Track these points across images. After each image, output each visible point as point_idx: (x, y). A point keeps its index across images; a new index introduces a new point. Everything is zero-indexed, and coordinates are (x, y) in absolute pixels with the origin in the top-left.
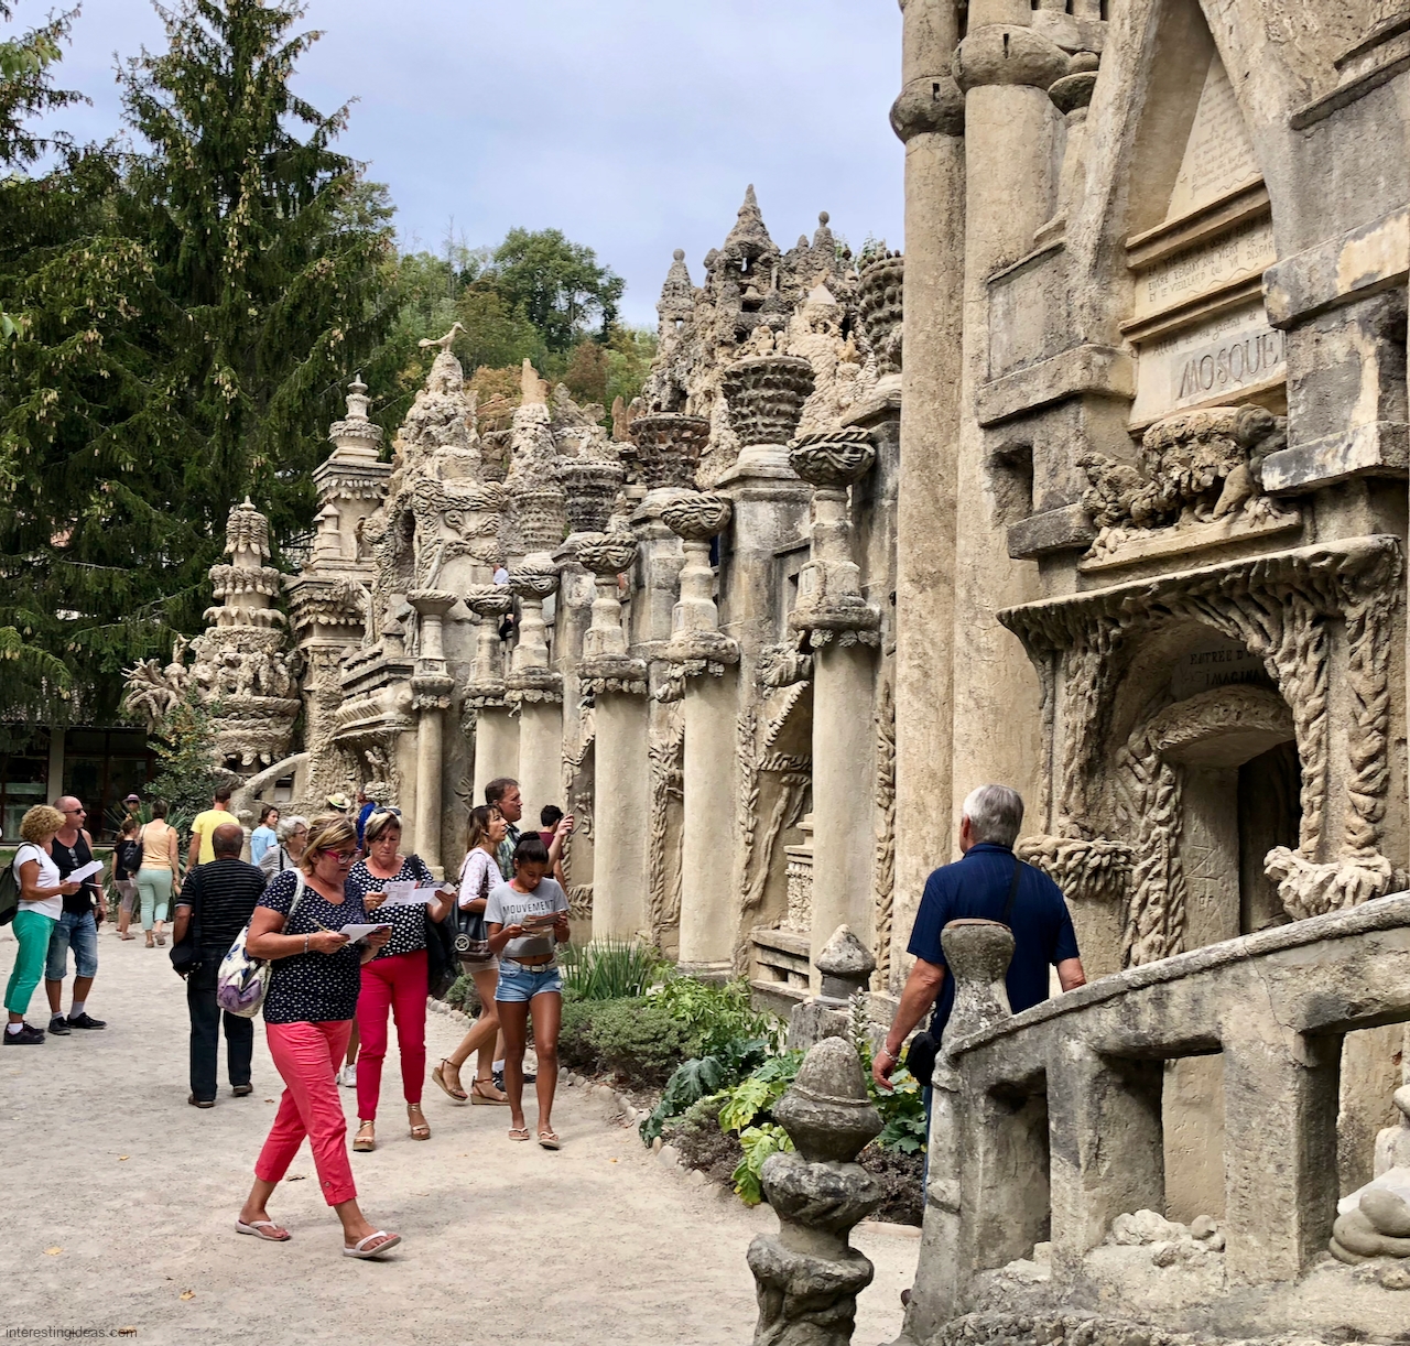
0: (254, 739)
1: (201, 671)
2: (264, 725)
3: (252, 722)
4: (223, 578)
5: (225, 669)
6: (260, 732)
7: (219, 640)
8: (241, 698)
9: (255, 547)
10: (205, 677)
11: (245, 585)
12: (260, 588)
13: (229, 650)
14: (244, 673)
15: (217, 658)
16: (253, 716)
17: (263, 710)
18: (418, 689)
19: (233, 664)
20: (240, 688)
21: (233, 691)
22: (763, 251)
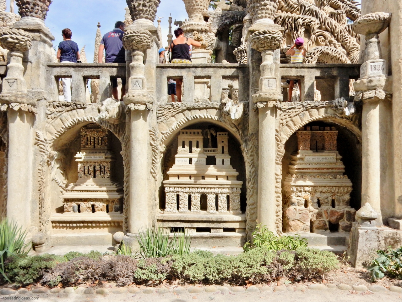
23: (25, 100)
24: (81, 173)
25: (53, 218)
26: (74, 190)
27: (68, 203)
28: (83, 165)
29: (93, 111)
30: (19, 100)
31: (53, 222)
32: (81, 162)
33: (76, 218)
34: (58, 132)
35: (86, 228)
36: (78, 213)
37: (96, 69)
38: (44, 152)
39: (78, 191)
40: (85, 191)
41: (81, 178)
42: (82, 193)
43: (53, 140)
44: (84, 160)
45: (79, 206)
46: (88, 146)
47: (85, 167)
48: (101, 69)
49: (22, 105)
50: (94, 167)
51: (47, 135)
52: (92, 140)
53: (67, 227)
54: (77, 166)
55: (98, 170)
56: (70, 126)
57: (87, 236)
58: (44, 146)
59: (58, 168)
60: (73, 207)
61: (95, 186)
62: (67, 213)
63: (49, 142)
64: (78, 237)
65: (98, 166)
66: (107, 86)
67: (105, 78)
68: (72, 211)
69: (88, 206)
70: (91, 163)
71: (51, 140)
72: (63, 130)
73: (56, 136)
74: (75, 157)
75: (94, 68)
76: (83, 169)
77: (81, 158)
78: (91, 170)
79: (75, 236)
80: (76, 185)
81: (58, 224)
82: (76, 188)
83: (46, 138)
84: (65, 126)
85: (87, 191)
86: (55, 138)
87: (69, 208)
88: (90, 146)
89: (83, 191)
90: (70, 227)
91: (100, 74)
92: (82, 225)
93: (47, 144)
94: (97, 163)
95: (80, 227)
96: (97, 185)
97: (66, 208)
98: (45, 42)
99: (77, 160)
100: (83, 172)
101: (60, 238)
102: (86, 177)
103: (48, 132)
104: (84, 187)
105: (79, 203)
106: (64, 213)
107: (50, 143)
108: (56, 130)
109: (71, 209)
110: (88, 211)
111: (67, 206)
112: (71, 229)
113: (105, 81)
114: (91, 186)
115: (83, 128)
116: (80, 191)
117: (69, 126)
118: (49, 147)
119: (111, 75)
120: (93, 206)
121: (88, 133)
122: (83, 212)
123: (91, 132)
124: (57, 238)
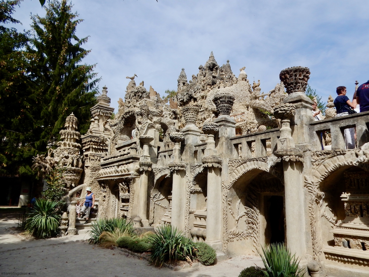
0: (71, 180)
1: (56, 159)
2: (73, 175)
3: (71, 174)
4: (65, 133)
5: (64, 159)
6: (73, 177)
7: (62, 150)
8: (68, 167)
9: (74, 126)
10: (58, 161)
11: (71, 136)
12: (75, 137)
13: (66, 153)
14: (70, 160)
15: (61, 156)
16: (71, 173)
17: (74, 171)
18: (141, 165)
19: (67, 157)
20: (68, 164)
21: (66, 165)
22: (216, 66)
23: (293, 153)
24: (348, 211)
25: (325, 249)
26: (342, 227)
27: (338, 238)
28: (349, 205)
29: (352, 156)
30: (288, 153)
31: (325, 253)
32: (346, 202)
33: (347, 253)
34: (323, 176)
35: (358, 265)
36: (348, 248)
37: (352, 120)
38: (312, 193)
39: (346, 228)
40: (353, 229)
41: (348, 215)
42: (350, 230)
43: (319, 183)
44: (349, 199)
45: (349, 242)
46: (352, 187)
47: (352, 206)
48: (356, 118)
49: (291, 157)
50: (361, 207)
51: (313, 178)
52: (356, 182)
53: (339, 260)
54: (344, 205)
55: (365, 210)
56: (333, 170)
57: (359, 273)
58: (312, 188)
59: (326, 206)
60: (343, 243)
61: (363, 225)
62: (337, 247)
63: (316, 184)
64: (350, 271)
65: (364, 205)
66: (364, 132)
67: (361, 126)
68: (342, 246)
69: (357, 243)
70: (357, 202)
71: (318, 183)
72: (326, 174)
73: (321, 179)
74: (341, 196)
75: (350, 119)
76: (349, 208)
77: (346, 198)
78: (357, 209)
79: (347, 271)
80: (344, 222)
81: (330, 256)
82: (344, 225)
83: (313, 181)
84: (328, 170)
85: (356, 229)
86: (321, 181)
87: (339, 242)
88: (354, 187)
89: (351, 228)
90: (342, 261)
91: (356, 123)
92: (353, 260)
93: (314, 186)
94: (363, 203)
95: (352, 263)
96: (365, 224)
97: (336, 242)
98: (306, 107)
99: (342, 200)
100: (350, 211)
101: (332, 269)
102: (353, 215)
103: (314, 176)
104: (352, 225)
105: (349, 239)
106: (335, 246)
107: (316, 186)
108: (320, 174)
109: (341, 244)
110: (358, 248)
111: (337, 241)
112: (343, 263)
113: (362, 128)
114: (358, 224)
115: (346, 172)
116: (349, 228)
117: (331, 171)
118: (316, 188)
119: (366, 122)
120: (363, 244)
121: (351, 176)
122: (353, 248)
123: (353, 175)
124: (330, 269)
